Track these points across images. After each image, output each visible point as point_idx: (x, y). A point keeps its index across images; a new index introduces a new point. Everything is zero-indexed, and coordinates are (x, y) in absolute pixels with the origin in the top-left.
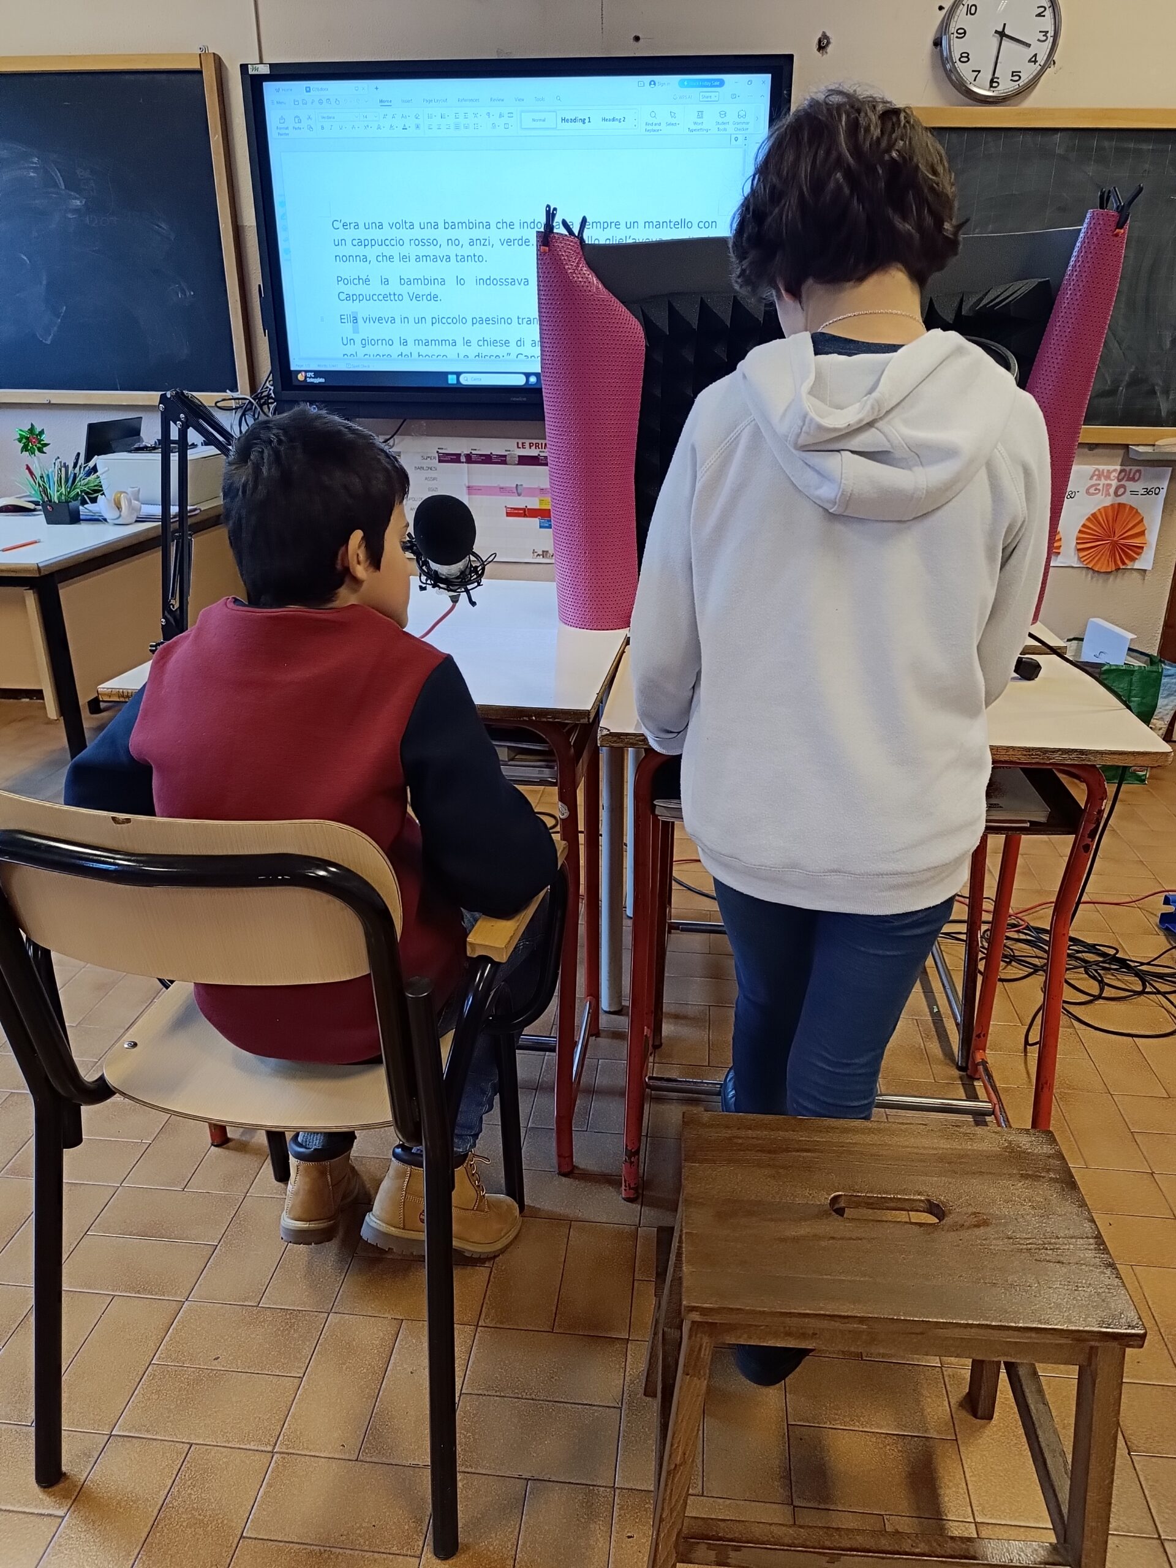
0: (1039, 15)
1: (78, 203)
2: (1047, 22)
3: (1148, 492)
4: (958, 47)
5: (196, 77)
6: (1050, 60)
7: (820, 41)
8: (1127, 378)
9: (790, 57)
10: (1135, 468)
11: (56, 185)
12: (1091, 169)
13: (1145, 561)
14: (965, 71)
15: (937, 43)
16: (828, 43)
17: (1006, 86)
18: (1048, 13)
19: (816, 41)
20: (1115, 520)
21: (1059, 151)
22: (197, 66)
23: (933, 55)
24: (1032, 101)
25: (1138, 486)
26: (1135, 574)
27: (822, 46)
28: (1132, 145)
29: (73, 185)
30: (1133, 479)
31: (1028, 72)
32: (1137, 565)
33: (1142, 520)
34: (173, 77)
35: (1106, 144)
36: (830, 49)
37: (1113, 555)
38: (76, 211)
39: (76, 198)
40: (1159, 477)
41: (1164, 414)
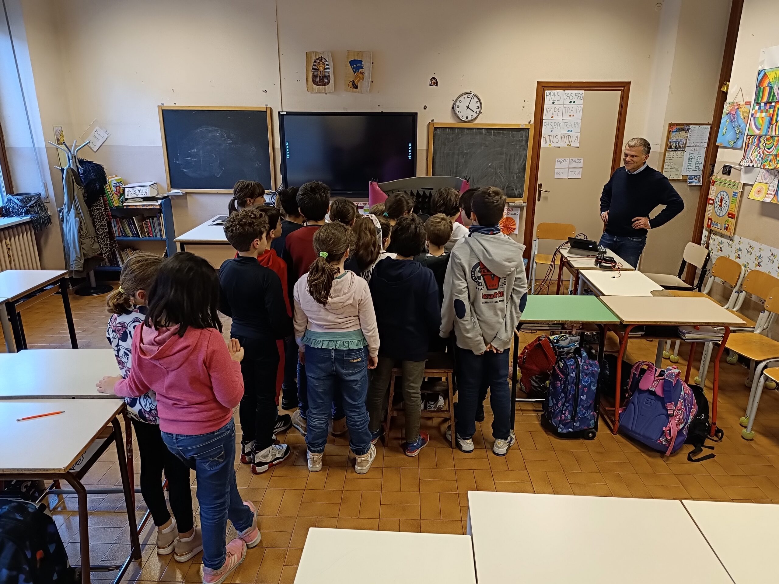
0: (476, 103)
1: (230, 142)
2: (478, 104)
3: (515, 214)
4: (457, 110)
5: (264, 113)
6: (480, 112)
7: (424, 107)
8: (506, 186)
9: (417, 113)
10: (511, 208)
11: (224, 137)
12: (492, 137)
13: (516, 232)
14: (460, 115)
15: (453, 108)
16: (426, 108)
17: (470, 118)
18: (479, 103)
19: (423, 107)
20: (507, 222)
21: (484, 133)
22: (264, 110)
23: (452, 110)
24: (476, 122)
25: (513, 212)
26: (514, 235)
27: (425, 108)
28: (501, 132)
29: (229, 137)
30: (511, 211)
31: (475, 115)
32: (514, 233)
33: (514, 221)
34: (258, 112)
35: (495, 131)
36: (427, 109)
37: (508, 230)
38: (229, 144)
40: (517, 210)
41: (516, 194)
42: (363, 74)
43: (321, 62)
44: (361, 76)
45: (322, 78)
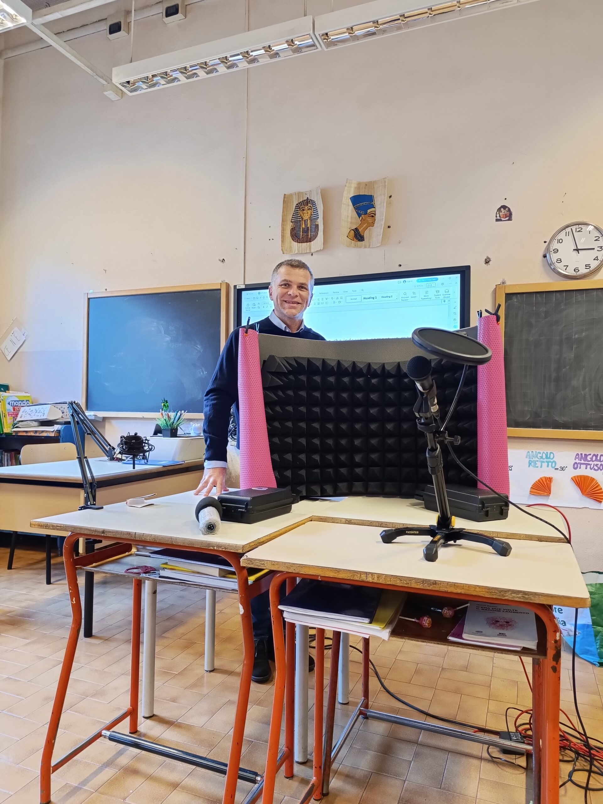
0: (596, 240)
1: (168, 339)
4: (554, 257)
5: (218, 291)
7: (486, 260)
9: (469, 267)
11: (161, 333)
14: (560, 267)
15: (545, 256)
16: (490, 260)
17: (583, 271)
18: (601, 239)
19: (483, 260)
22: (219, 287)
23: (543, 261)
24: (598, 277)
29: (167, 332)
31: (594, 264)
34: (210, 292)
36: (490, 263)
38: (167, 342)
39: (168, 337)
42: (373, 216)
43: (306, 207)
44: (370, 220)
45: (306, 231)
